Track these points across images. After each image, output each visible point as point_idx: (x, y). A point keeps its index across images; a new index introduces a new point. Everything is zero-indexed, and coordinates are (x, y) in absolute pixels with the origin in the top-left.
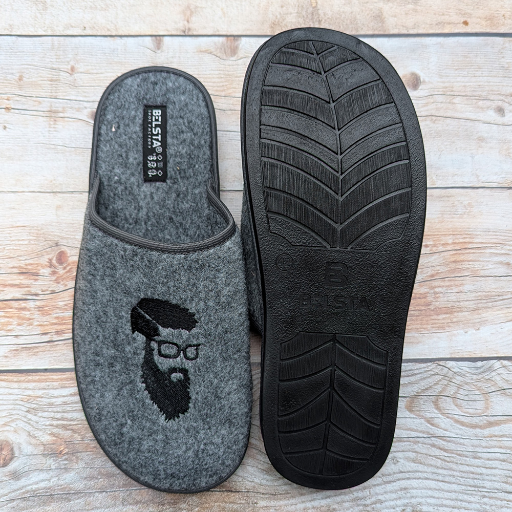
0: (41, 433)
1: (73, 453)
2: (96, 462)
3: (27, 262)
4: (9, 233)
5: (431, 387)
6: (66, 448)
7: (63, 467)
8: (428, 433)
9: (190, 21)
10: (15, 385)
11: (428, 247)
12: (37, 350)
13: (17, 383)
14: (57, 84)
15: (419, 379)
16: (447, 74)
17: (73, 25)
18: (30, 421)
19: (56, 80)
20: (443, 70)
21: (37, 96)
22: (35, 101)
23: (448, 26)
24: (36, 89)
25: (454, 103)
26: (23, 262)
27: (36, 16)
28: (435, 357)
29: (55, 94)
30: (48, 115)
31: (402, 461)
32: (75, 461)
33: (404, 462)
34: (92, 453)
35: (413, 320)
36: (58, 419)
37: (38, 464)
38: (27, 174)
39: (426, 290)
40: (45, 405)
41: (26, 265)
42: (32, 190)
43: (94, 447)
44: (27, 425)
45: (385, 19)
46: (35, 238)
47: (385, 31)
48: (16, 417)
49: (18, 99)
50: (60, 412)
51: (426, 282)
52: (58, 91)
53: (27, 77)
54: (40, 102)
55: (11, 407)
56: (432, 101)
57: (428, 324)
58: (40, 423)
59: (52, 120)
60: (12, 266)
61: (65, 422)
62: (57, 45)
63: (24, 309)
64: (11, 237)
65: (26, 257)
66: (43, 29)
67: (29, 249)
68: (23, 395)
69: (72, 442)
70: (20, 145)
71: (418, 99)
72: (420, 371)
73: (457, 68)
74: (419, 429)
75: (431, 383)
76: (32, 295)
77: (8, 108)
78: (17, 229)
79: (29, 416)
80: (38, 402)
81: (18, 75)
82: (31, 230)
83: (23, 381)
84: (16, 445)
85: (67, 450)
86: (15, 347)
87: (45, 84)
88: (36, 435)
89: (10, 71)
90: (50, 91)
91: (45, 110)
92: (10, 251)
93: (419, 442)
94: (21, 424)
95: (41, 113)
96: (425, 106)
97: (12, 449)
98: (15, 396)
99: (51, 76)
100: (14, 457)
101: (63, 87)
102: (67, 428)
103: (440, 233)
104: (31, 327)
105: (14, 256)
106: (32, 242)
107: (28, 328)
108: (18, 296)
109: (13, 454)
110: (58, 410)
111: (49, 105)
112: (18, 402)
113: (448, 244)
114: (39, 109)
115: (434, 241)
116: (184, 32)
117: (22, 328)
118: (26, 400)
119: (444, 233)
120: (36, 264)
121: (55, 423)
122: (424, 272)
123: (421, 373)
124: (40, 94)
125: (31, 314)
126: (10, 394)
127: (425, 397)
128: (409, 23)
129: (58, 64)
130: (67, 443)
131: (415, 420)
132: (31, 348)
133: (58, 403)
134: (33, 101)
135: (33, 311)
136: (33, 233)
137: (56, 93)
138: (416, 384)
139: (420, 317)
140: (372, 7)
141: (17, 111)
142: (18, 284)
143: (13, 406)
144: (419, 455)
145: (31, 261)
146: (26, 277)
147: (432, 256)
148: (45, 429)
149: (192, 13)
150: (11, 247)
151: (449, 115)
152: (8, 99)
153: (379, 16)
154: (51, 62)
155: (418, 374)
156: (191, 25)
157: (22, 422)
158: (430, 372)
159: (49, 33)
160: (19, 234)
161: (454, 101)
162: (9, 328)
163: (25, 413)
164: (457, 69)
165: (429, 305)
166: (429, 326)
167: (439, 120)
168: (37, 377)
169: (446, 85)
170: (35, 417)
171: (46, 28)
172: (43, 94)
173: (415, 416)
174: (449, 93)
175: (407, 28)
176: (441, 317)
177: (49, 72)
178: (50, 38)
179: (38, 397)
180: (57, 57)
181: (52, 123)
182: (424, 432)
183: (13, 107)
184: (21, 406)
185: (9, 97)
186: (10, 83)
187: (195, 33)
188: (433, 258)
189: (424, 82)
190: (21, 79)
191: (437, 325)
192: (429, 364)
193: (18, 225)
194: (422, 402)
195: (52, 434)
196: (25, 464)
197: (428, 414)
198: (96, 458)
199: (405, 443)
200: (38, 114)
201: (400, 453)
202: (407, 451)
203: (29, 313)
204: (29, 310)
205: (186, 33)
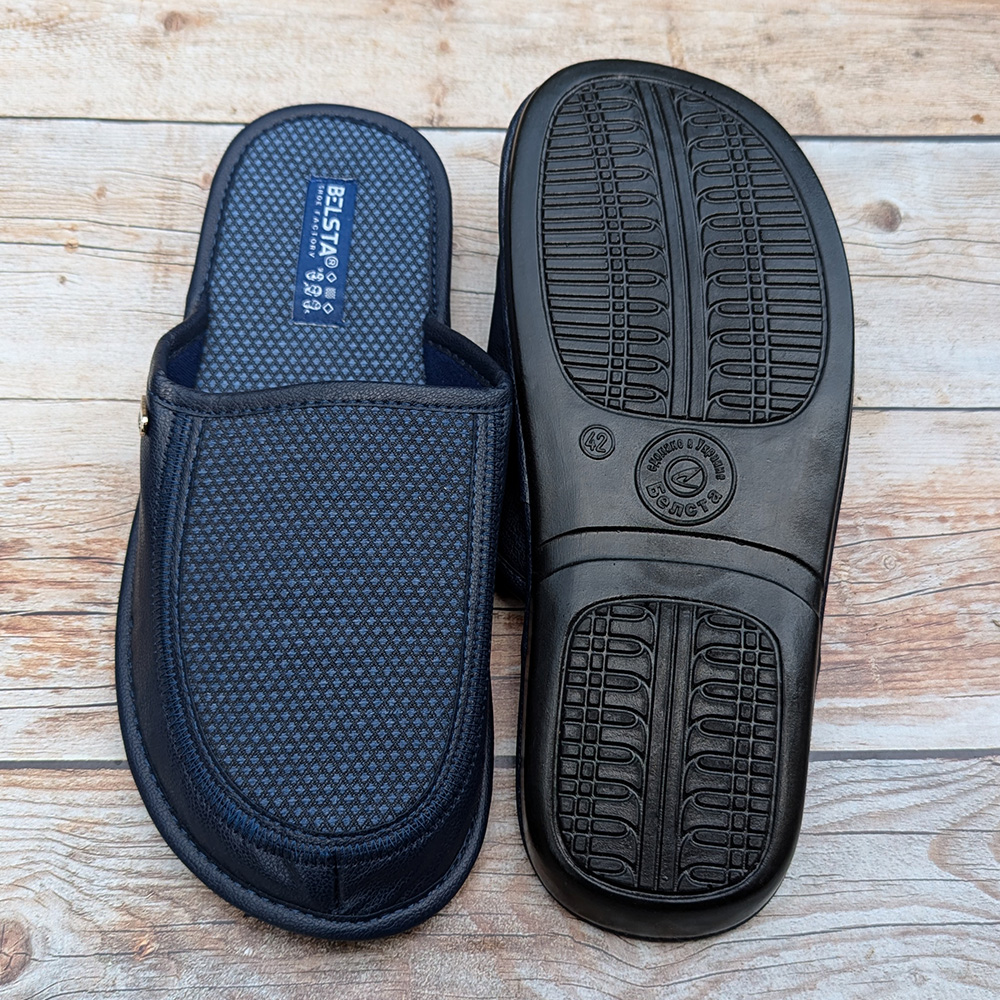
0: (97, 905)
1: (169, 953)
2: (223, 976)
3: (91, 536)
4: (57, 479)
5: (981, 812)
6: (153, 941)
7: (144, 985)
8: (987, 914)
9: (442, 104)
10: (47, 796)
11: (947, 521)
12: (102, 720)
13: (50, 792)
14: (173, 205)
15: (954, 793)
16: (952, 205)
17: (212, 105)
18: (74, 878)
19: (173, 198)
20: (942, 198)
21: (133, 224)
22: (128, 234)
23: (945, 124)
24: (132, 212)
25: (971, 256)
26: (81, 535)
27: (139, 88)
28: (983, 747)
29: (168, 222)
30: (153, 260)
31: (934, 978)
32: (174, 970)
33: (940, 981)
34: (213, 952)
35: (929, 669)
36: (140, 874)
37: (85, 977)
38: (102, 366)
39: (950, 607)
40: (112, 842)
41: (88, 542)
42: (110, 395)
43: (220, 939)
44: (66, 886)
45: (822, 111)
46: (111, 489)
47: (823, 130)
48: (43, 867)
49: (93, 228)
50: (144, 858)
51: (950, 592)
52: (175, 217)
53: (114, 190)
54: (137, 236)
55: (33, 845)
56: (927, 250)
57: (961, 677)
58: (95, 883)
59: (160, 268)
60: (56, 543)
61: (156, 882)
62: (177, 137)
63: (78, 632)
64: (59, 486)
65: (87, 527)
66: (153, 110)
67: (97, 509)
68: (62, 819)
69: (169, 928)
70: (92, 312)
71: (898, 246)
72: (955, 776)
73: (969, 193)
74: (965, 904)
75: (982, 803)
76: (95, 604)
77: (71, 245)
78: (72, 470)
79: (74, 866)
80: (95, 836)
81: (96, 187)
82: (103, 472)
83: (66, 788)
84: (36, 933)
85: (156, 946)
86: (50, 714)
87: (150, 204)
88: (86, 910)
89: (81, 180)
90: (158, 216)
91: (147, 249)
92: (54, 512)
93: (968, 934)
94: (53, 884)
95: (139, 256)
96: (913, 258)
97: (28, 941)
98: (45, 820)
99: (163, 190)
100: (29, 962)
101: (185, 210)
102: (158, 895)
103: (968, 496)
104: (90, 670)
105: (62, 524)
106: (105, 497)
107: (84, 673)
108: (66, 604)
109: (28, 953)
110: (142, 853)
111: (155, 241)
112: (48, 834)
113: (987, 517)
114: (136, 248)
115: (957, 510)
116: (431, 122)
117: (69, 673)
118: (68, 830)
119: (976, 495)
120: (110, 540)
121: (132, 882)
122: (944, 571)
123: (956, 781)
124: (138, 222)
125: (92, 642)
126: (32, 816)
127: (972, 833)
128: (868, 118)
129: (179, 171)
130: (158, 929)
131: (954, 884)
132: (87, 714)
133: (141, 839)
134: (124, 233)
135: (97, 637)
136: (107, 479)
137: (171, 219)
138: (947, 806)
139: (944, 663)
140: (794, 90)
141: (89, 251)
142: (68, 580)
143: (37, 843)
144: (973, 965)
145: (98, 535)
146: (86, 567)
147: (958, 539)
148: (106, 896)
149: (445, 91)
150: (59, 506)
151: (962, 275)
152: (72, 229)
153: (810, 106)
154: (164, 165)
155: (950, 783)
156: (443, 111)
157: (55, 879)
158: (977, 780)
159: (164, 117)
160: (77, 480)
161: (971, 251)
162: (40, 673)
163: (63, 859)
164: (969, 197)
165: (961, 638)
166: (964, 682)
167: (945, 285)
168: (97, 780)
169: (952, 222)
170: (86, 868)
171: (158, 109)
172: (145, 222)
173: (953, 877)
174: (959, 237)
175: (865, 126)
176: (988, 662)
177: (159, 184)
178: (165, 125)
179: (96, 823)
180: (178, 158)
181: (160, 274)
182: (977, 913)
183: (81, 243)
184: (55, 844)
185: (76, 225)
186: (79, 201)
187: (451, 124)
188: (960, 543)
189: (908, 217)
190: (101, 193)
191: (982, 680)
192: (973, 762)
193: (75, 462)
194: (965, 845)
195: (124, 909)
196: (53, 978)
197: (983, 871)
198: (224, 964)
199: (938, 937)
200: (133, 258)
201: (928, 958)
202: (943, 955)
203: (87, 641)
204: (87, 636)
205: (435, 125)
